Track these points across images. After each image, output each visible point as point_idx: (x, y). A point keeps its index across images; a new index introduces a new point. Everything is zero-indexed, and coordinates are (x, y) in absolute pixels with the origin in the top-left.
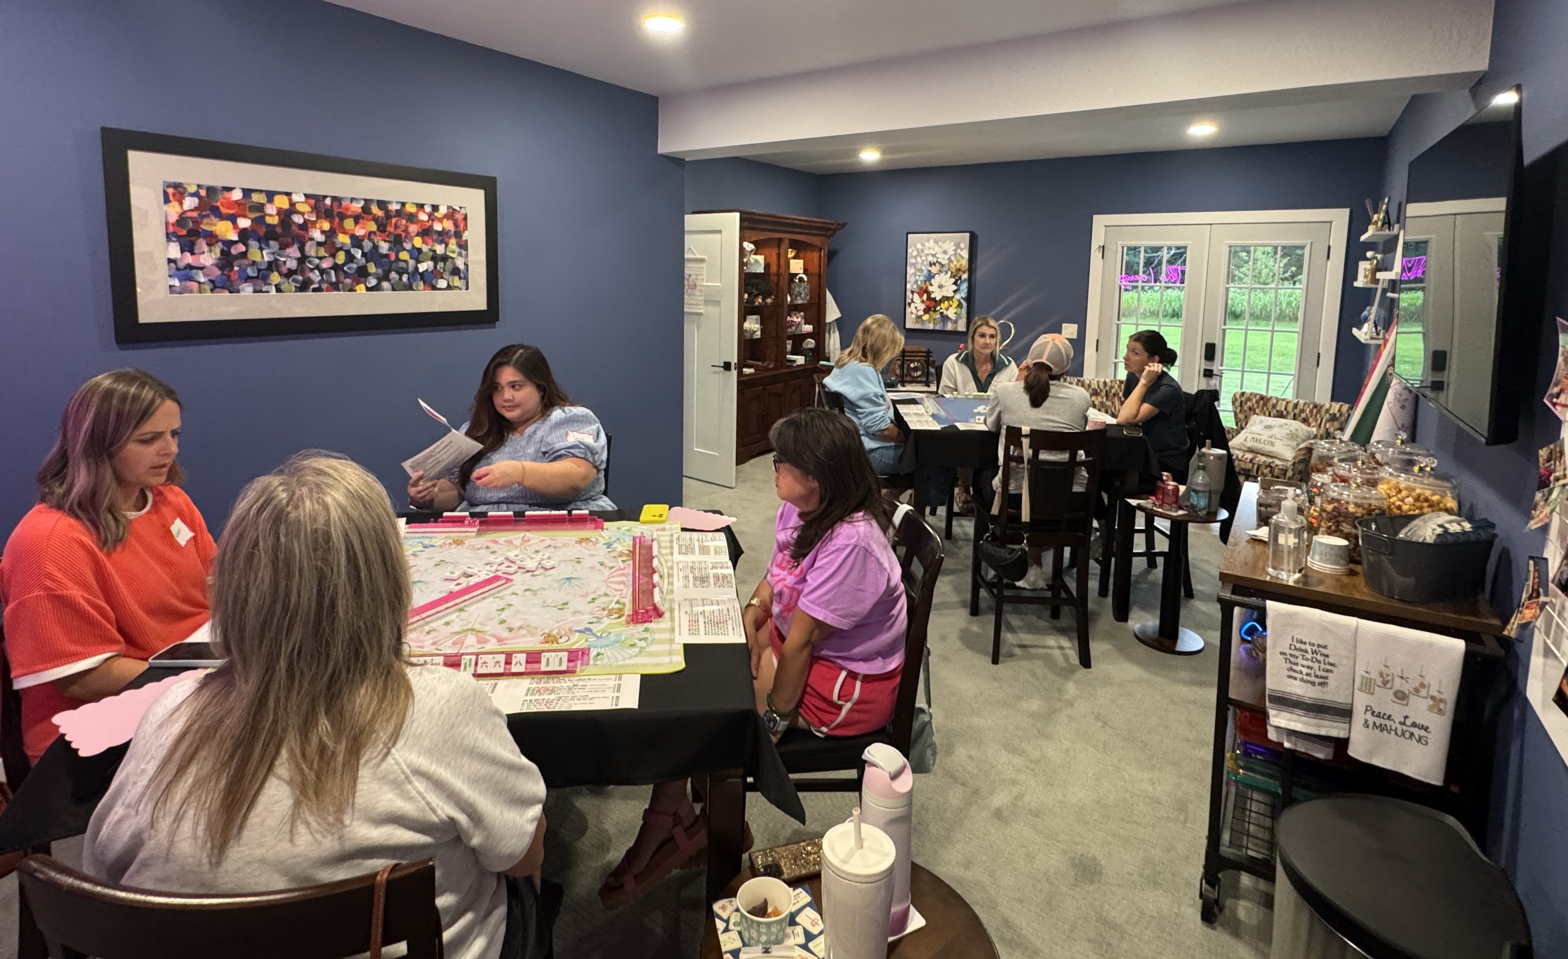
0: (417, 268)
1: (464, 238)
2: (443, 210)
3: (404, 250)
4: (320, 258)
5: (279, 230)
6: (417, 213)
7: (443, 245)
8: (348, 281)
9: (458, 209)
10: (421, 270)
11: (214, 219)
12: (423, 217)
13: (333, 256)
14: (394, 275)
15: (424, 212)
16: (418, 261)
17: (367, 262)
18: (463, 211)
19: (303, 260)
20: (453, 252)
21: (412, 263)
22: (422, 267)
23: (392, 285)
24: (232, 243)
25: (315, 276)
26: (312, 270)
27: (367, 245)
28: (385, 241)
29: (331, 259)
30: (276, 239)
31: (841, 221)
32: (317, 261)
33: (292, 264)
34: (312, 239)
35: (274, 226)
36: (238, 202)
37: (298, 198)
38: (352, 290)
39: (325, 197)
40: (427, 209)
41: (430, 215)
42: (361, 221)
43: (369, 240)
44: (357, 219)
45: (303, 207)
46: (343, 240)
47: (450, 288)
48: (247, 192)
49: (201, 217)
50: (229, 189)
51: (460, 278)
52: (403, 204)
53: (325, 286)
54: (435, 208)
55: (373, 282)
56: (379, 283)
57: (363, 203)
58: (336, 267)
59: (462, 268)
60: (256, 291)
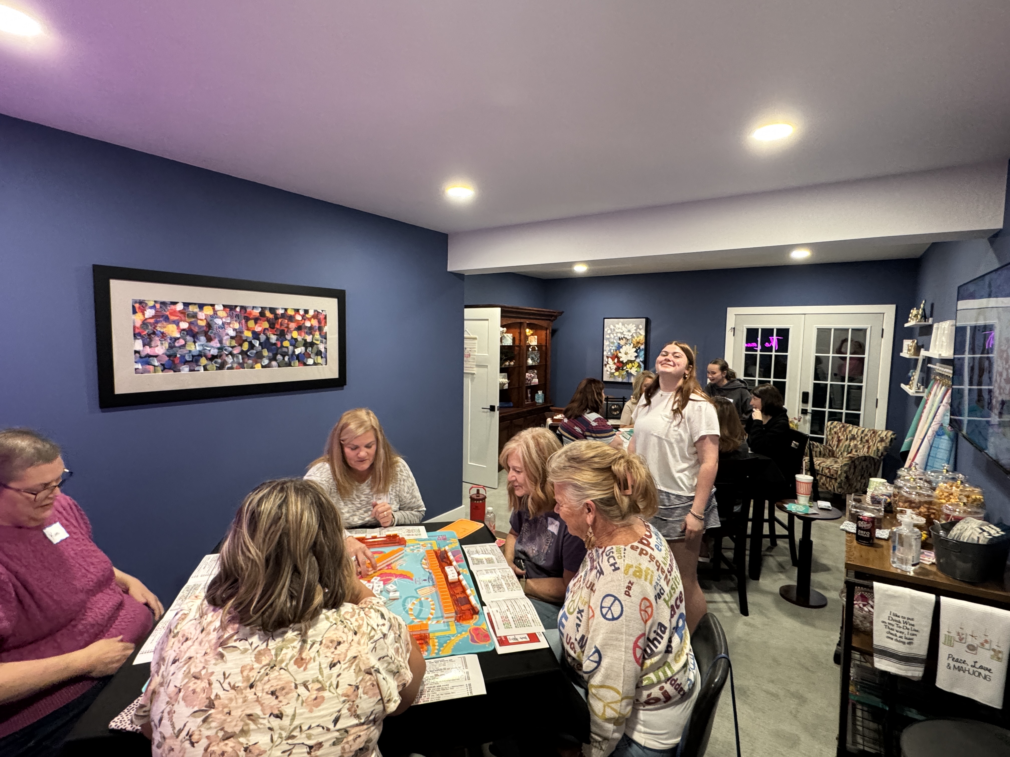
0: (294, 352)
1: (324, 331)
2: (311, 313)
3: (286, 340)
4: (233, 347)
5: (206, 329)
6: (295, 315)
7: (311, 336)
8: (250, 362)
9: (321, 311)
10: (297, 353)
11: (165, 324)
12: (299, 318)
13: (241, 345)
14: (279, 357)
15: (299, 314)
16: (295, 347)
17: (262, 348)
18: (324, 313)
19: (221, 348)
20: (317, 340)
21: (291, 348)
22: (298, 351)
23: (278, 364)
24: (176, 339)
25: (229, 359)
26: (227, 355)
27: (263, 337)
28: (274, 334)
29: (239, 347)
30: (204, 335)
31: (561, 311)
32: (230, 349)
33: (214, 352)
34: (227, 334)
35: (203, 327)
36: (180, 312)
37: (219, 307)
38: (252, 367)
39: (236, 306)
40: (302, 312)
41: (303, 316)
42: (259, 322)
43: (264, 334)
44: (256, 320)
45: (222, 314)
46: (248, 334)
47: (315, 364)
48: (186, 305)
49: (157, 322)
50: (175, 303)
51: (322, 357)
52: (286, 310)
53: (235, 365)
54: (306, 312)
55: (266, 362)
56: (270, 363)
57: (260, 309)
58: (243, 353)
59: (323, 350)
60: (190, 370)
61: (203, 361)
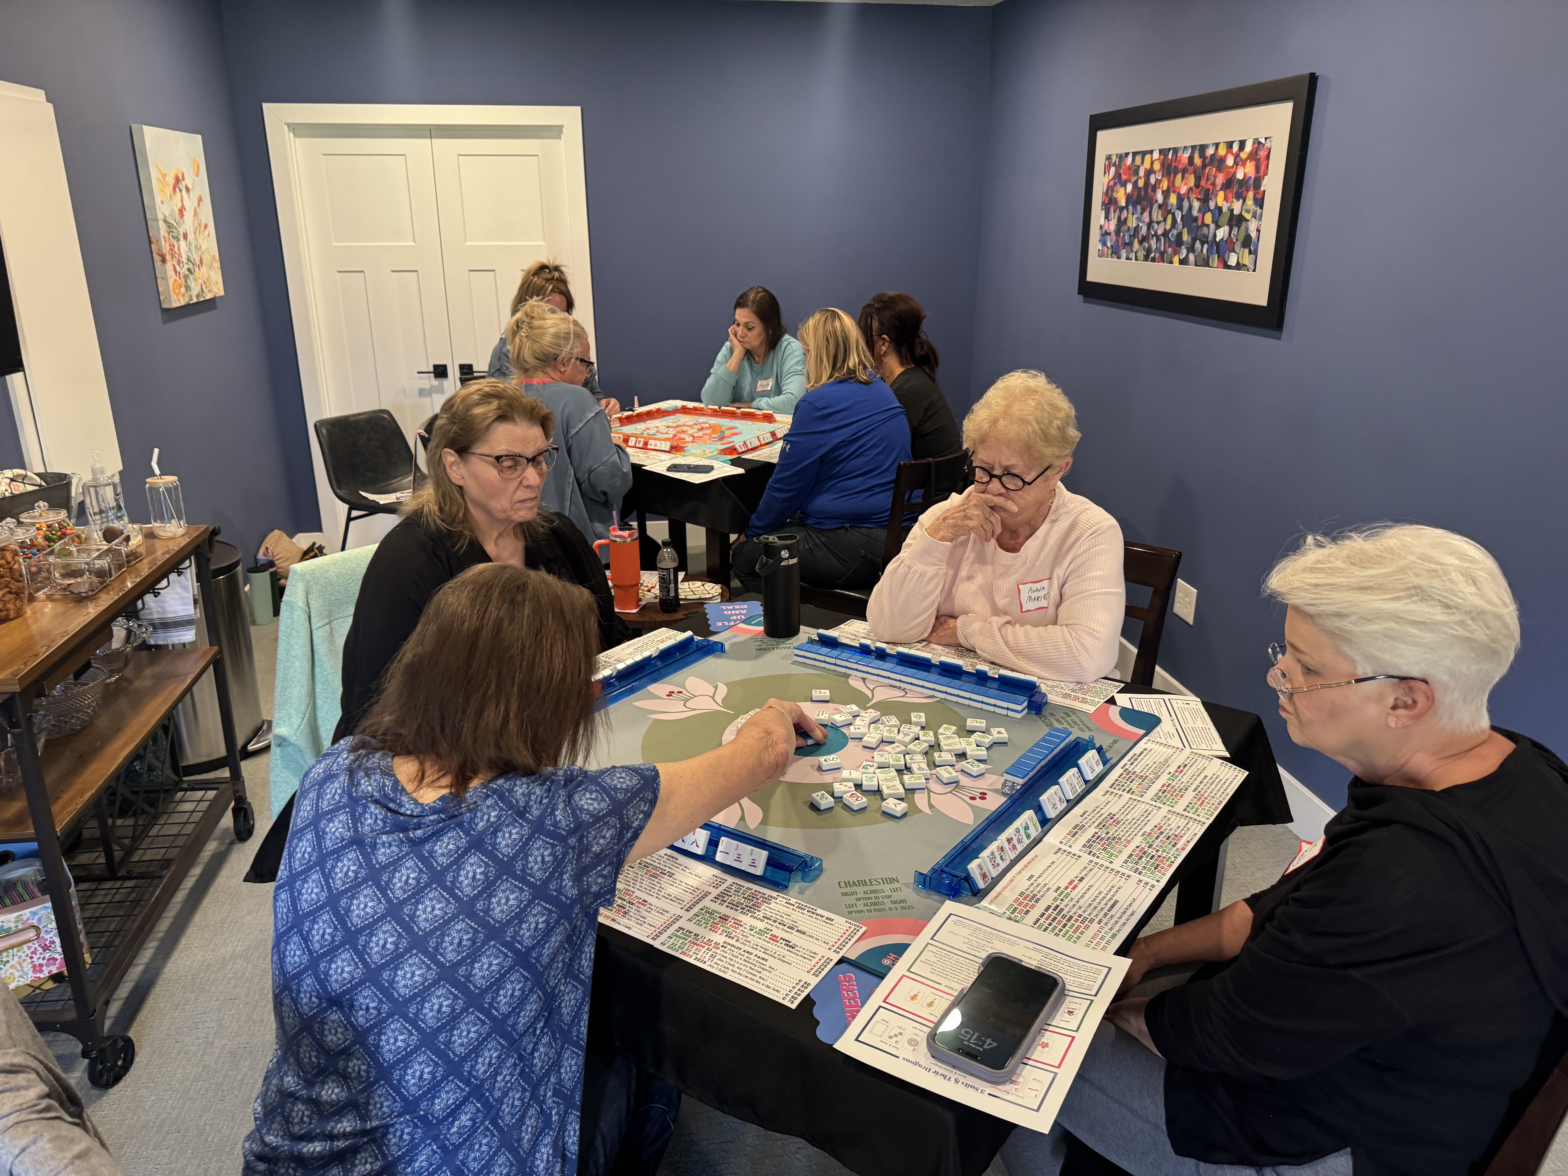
0: (1215, 236)
1: (1262, 189)
2: (1248, 147)
3: (1209, 210)
4: (1158, 223)
5: (1143, 194)
6: (1226, 156)
7: (1241, 201)
8: (1170, 250)
9: (1263, 141)
10: (1218, 240)
11: (1119, 186)
12: (1230, 161)
13: (1165, 220)
14: (1198, 245)
15: (1232, 154)
16: (1218, 227)
17: (1183, 227)
18: (1268, 145)
19: (1150, 225)
20: (1248, 211)
21: (1212, 226)
22: (1222, 233)
23: (1195, 257)
24: (1122, 209)
25: (1153, 243)
26: (1153, 236)
27: (1186, 204)
28: (1198, 199)
29: (1163, 223)
30: (1139, 203)
32: (1156, 226)
33: (1144, 231)
34: (1156, 201)
35: (1140, 189)
36: (1129, 168)
37: (1156, 155)
38: (1171, 262)
39: (1170, 149)
40: (1236, 147)
41: (1236, 156)
42: (1186, 176)
43: (1188, 199)
44: (1184, 171)
45: (1157, 166)
46: (1173, 199)
47: (1239, 266)
48: (1135, 154)
49: (1115, 184)
50: (1127, 154)
51: (1250, 253)
52: (1217, 145)
53: (1157, 255)
54: (1242, 144)
55: (1184, 252)
56: (1187, 255)
57: (1190, 150)
58: (1166, 234)
59: (1253, 235)
60: (1128, 258)
61: (1136, 245)
